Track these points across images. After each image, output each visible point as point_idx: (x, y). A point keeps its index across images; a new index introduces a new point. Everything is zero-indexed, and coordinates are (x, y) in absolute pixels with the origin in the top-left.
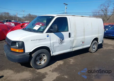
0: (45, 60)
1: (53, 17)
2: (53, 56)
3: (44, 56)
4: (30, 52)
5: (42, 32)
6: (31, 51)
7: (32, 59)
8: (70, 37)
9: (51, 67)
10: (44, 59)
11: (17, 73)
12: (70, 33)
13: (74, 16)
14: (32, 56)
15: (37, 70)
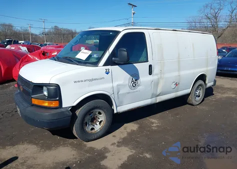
0: (102, 123)
1: (117, 33)
2: (117, 113)
3: (100, 113)
4: (73, 107)
5: (95, 64)
6: (75, 104)
7: (77, 120)
8: (150, 73)
9: (114, 136)
10: (99, 120)
11: (45, 151)
12: (150, 66)
13: (159, 29)
14: (77, 114)
15: (85, 143)
